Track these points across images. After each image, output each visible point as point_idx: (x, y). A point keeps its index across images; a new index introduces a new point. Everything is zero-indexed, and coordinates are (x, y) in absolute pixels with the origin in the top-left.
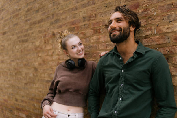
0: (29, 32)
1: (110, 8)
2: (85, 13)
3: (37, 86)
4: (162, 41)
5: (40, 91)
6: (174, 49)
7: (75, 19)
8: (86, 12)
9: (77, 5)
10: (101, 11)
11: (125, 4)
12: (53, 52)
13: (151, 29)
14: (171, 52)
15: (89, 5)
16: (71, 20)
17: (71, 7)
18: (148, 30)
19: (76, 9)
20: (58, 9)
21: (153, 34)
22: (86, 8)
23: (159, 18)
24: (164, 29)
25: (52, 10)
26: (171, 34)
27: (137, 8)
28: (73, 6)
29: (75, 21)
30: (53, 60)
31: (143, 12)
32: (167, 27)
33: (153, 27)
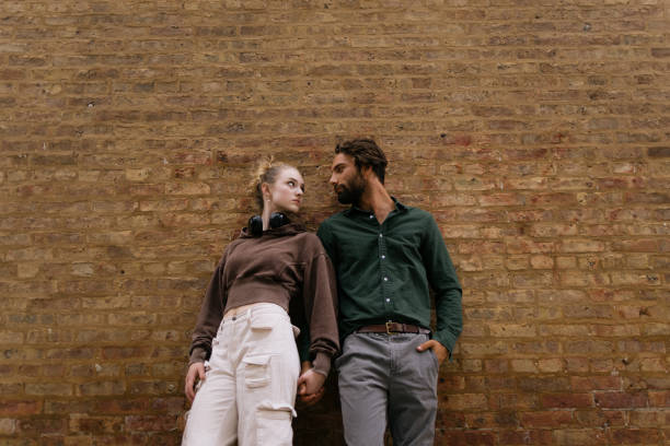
0: (88, 135)
1: (409, 133)
2: (342, 128)
3: (119, 302)
4: (513, 202)
5: (135, 319)
6: (532, 215)
7: (308, 135)
8: (345, 126)
9: (318, 107)
10: (388, 133)
11: (445, 132)
12: (216, 204)
13: (494, 182)
14: (527, 218)
15: (354, 116)
16: (295, 136)
17: (295, 105)
18: (490, 182)
19: (315, 114)
20: (244, 100)
21: (498, 190)
22: (346, 119)
23: (507, 167)
24: (516, 184)
25: (222, 99)
26: (526, 193)
27: (467, 144)
28: (303, 107)
29: (308, 138)
30: (212, 225)
31: (479, 152)
32: (519, 181)
33: (498, 180)
